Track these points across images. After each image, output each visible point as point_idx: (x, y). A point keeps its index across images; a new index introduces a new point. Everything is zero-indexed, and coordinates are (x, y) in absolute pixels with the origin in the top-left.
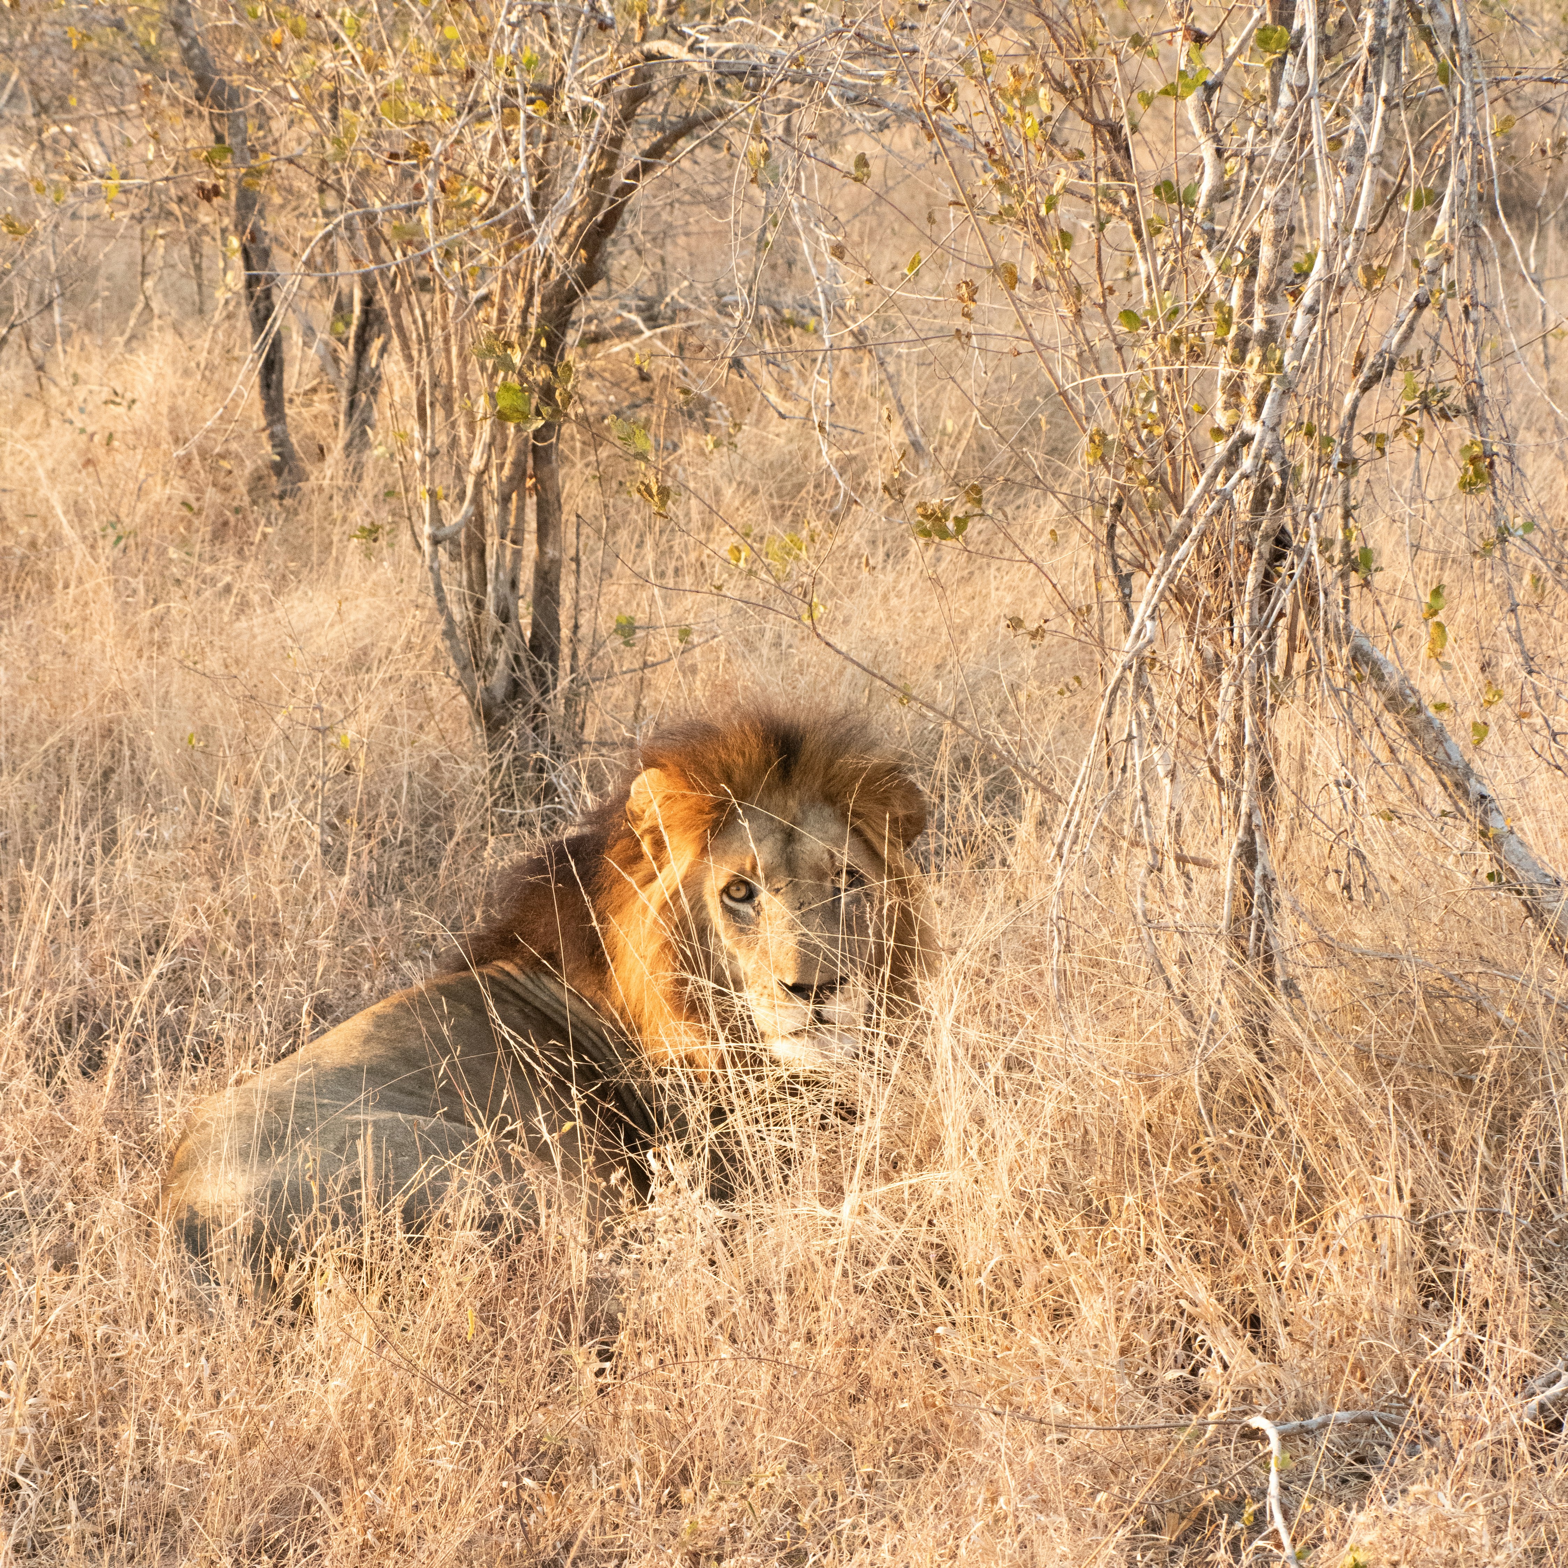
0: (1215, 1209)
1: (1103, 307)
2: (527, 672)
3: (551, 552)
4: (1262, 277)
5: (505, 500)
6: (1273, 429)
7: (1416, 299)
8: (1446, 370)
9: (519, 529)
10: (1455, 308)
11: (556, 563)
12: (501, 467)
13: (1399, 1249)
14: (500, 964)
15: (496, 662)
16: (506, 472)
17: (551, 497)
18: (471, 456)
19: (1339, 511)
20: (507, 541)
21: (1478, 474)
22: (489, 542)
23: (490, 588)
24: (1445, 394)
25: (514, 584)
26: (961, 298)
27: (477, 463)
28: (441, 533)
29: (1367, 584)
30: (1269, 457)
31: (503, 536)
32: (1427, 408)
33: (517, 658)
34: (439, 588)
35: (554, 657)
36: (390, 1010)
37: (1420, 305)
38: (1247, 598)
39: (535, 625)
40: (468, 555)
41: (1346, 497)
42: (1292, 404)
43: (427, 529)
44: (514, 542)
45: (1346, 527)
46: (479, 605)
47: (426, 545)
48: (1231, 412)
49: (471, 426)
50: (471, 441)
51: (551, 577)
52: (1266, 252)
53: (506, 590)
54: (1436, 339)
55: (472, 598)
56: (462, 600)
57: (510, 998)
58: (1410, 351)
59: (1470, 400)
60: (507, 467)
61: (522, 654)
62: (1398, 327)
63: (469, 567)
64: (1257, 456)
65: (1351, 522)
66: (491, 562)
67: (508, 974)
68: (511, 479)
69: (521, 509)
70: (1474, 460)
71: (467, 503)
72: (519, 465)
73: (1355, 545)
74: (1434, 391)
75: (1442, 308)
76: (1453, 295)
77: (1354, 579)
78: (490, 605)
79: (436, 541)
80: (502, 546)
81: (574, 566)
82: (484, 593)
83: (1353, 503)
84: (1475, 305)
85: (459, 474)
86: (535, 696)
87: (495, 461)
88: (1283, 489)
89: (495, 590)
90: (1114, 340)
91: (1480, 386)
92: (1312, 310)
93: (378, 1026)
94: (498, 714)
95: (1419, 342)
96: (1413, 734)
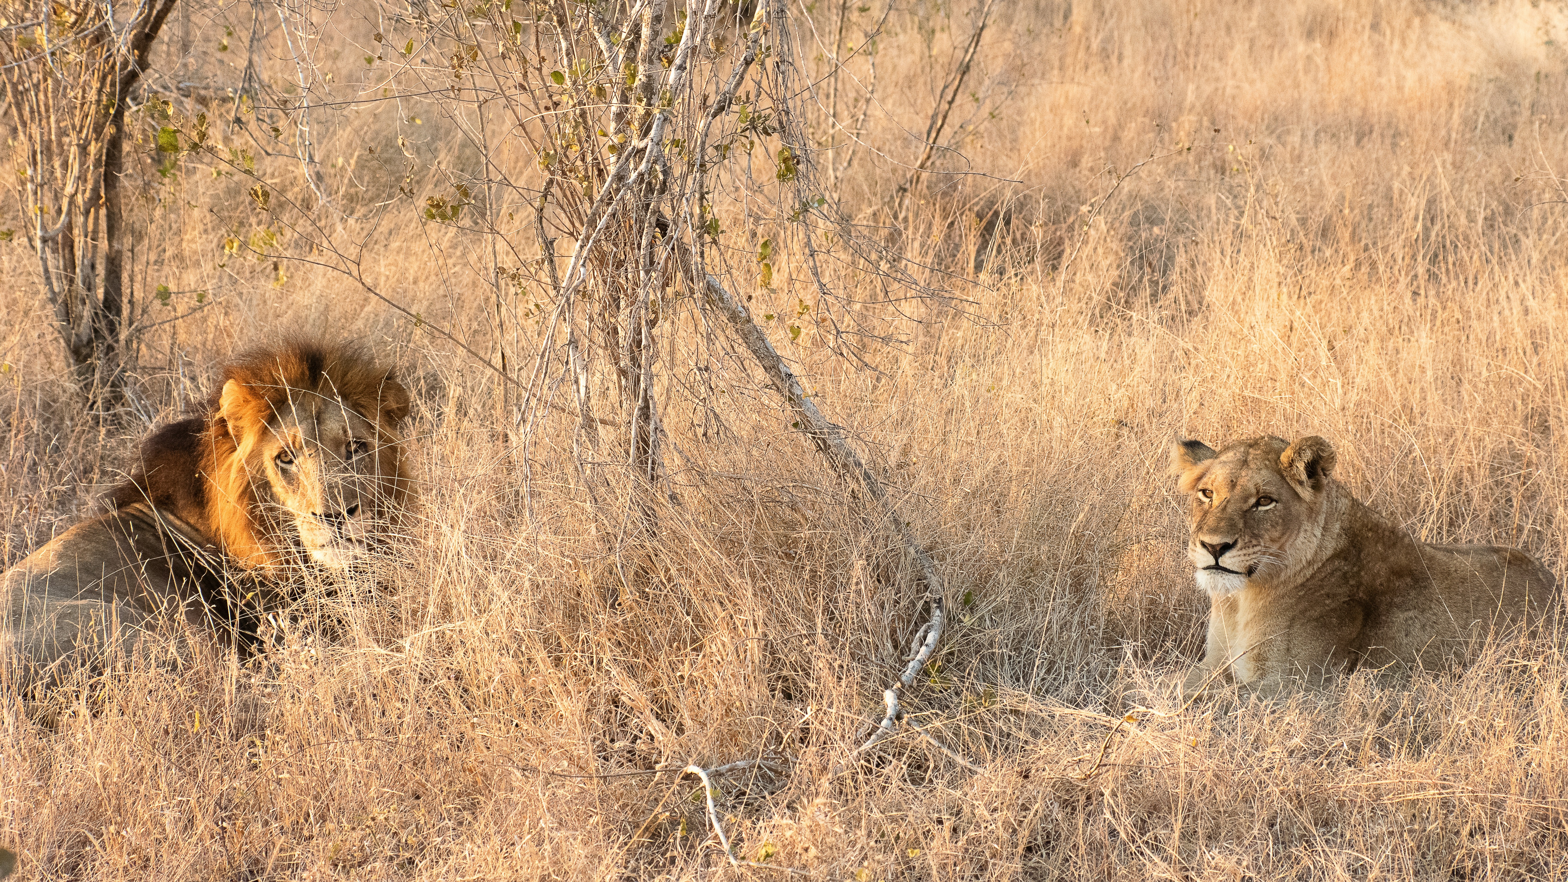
0: (633, 640)
1: (540, 70)
2: (103, 323)
3: (116, 246)
4: (643, 47)
5: (87, 213)
6: (658, 144)
7: (745, 59)
8: (765, 103)
9: (95, 231)
10: (769, 63)
11: (120, 252)
12: (84, 191)
13: (757, 661)
14: (137, 505)
15: (82, 317)
16: (88, 195)
17: (116, 211)
18: (65, 185)
19: (697, 195)
20: (89, 239)
21: (788, 169)
22: (77, 240)
23: (78, 270)
24: (767, 118)
25: (93, 267)
26: (454, 67)
27: (69, 189)
28: (47, 235)
29: (715, 242)
30: (655, 162)
31: (86, 236)
32: (755, 128)
33: (96, 314)
34: (46, 271)
35: (119, 313)
36: (72, 537)
37: (748, 63)
38: (642, 252)
39: (107, 293)
40: (63, 250)
41: (701, 186)
42: (668, 129)
43: (39, 233)
44: (93, 239)
45: (701, 206)
46: (71, 281)
47: (38, 244)
48: (621, 135)
49: (65, 165)
50: (64, 176)
51: (116, 262)
52: (645, 32)
53: (89, 270)
54: (759, 84)
55: (66, 276)
56: (59, 278)
57: (145, 527)
58: (741, 92)
59: (781, 123)
60: (88, 192)
61: (100, 312)
62: (734, 77)
63: (64, 256)
64: (648, 162)
65: (705, 202)
66: (78, 253)
67: (141, 511)
68: (90, 199)
69: (97, 218)
70: (785, 160)
71: (63, 216)
72: (95, 190)
73: (709, 217)
74: (759, 117)
75: (762, 64)
76: (769, 56)
77: (707, 238)
78: (79, 280)
79: (44, 241)
80: (86, 242)
81: (130, 254)
82: (74, 273)
83: (706, 190)
84: (783, 62)
85: (57, 198)
86: (110, 340)
87: (81, 188)
88: (665, 182)
89: (82, 271)
90: (547, 91)
91: (787, 113)
92: (682, 68)
93: (66, 548)
94: (85, 351)
95: (748, 85)
96: (745, 337)
